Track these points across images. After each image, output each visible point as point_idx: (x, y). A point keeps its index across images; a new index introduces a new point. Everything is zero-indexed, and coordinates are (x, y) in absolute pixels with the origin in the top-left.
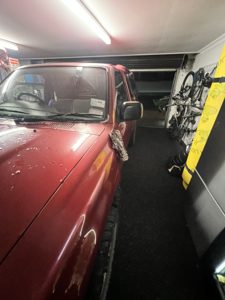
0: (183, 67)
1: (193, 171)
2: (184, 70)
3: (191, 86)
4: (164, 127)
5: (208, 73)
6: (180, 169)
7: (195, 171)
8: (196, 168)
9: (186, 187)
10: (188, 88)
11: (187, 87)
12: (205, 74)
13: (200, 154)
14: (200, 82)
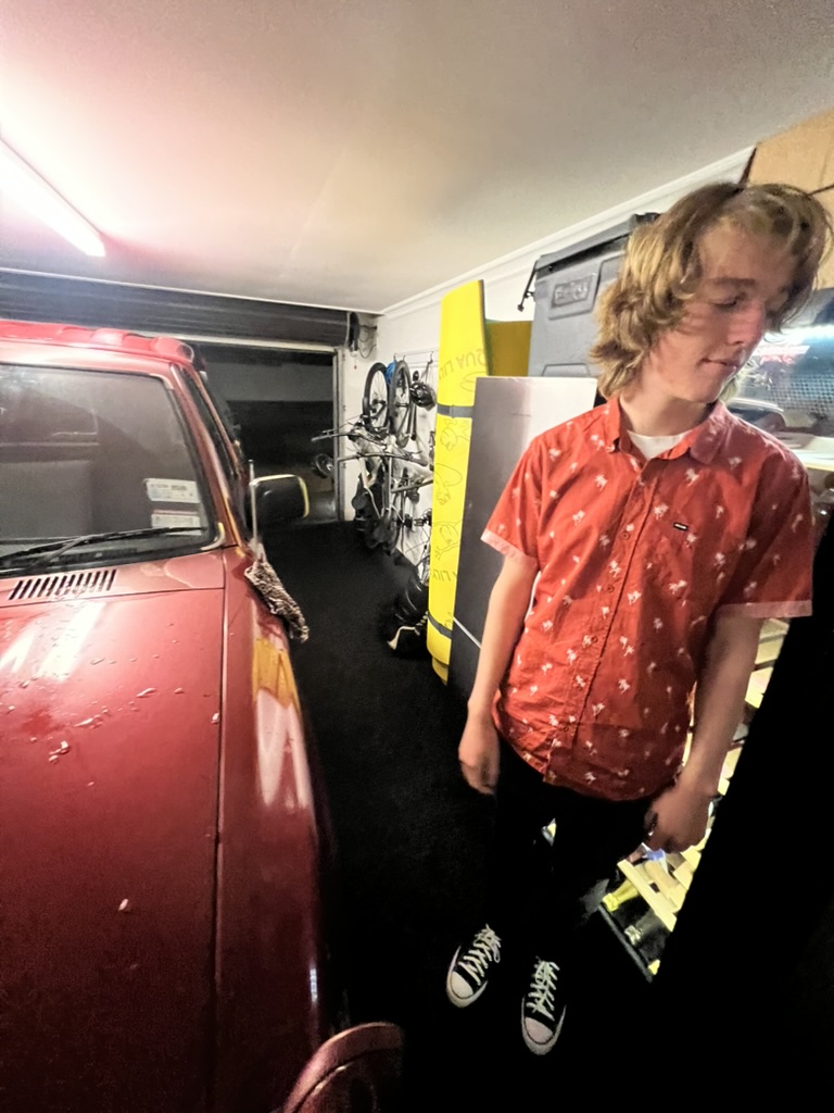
0: (353, 346)
1: (450, 627)
2: (355, 352)
3: (385, 399)
4: (336, 520)
5: (417, 372)
6: (418, 633)
7: (454, 623)
8: (456, 615)
9: (443, 675)
10: (380, 406)
11: (376, 402)
12: (412, 372)
13: (454, 580)
14: (404, 392)
